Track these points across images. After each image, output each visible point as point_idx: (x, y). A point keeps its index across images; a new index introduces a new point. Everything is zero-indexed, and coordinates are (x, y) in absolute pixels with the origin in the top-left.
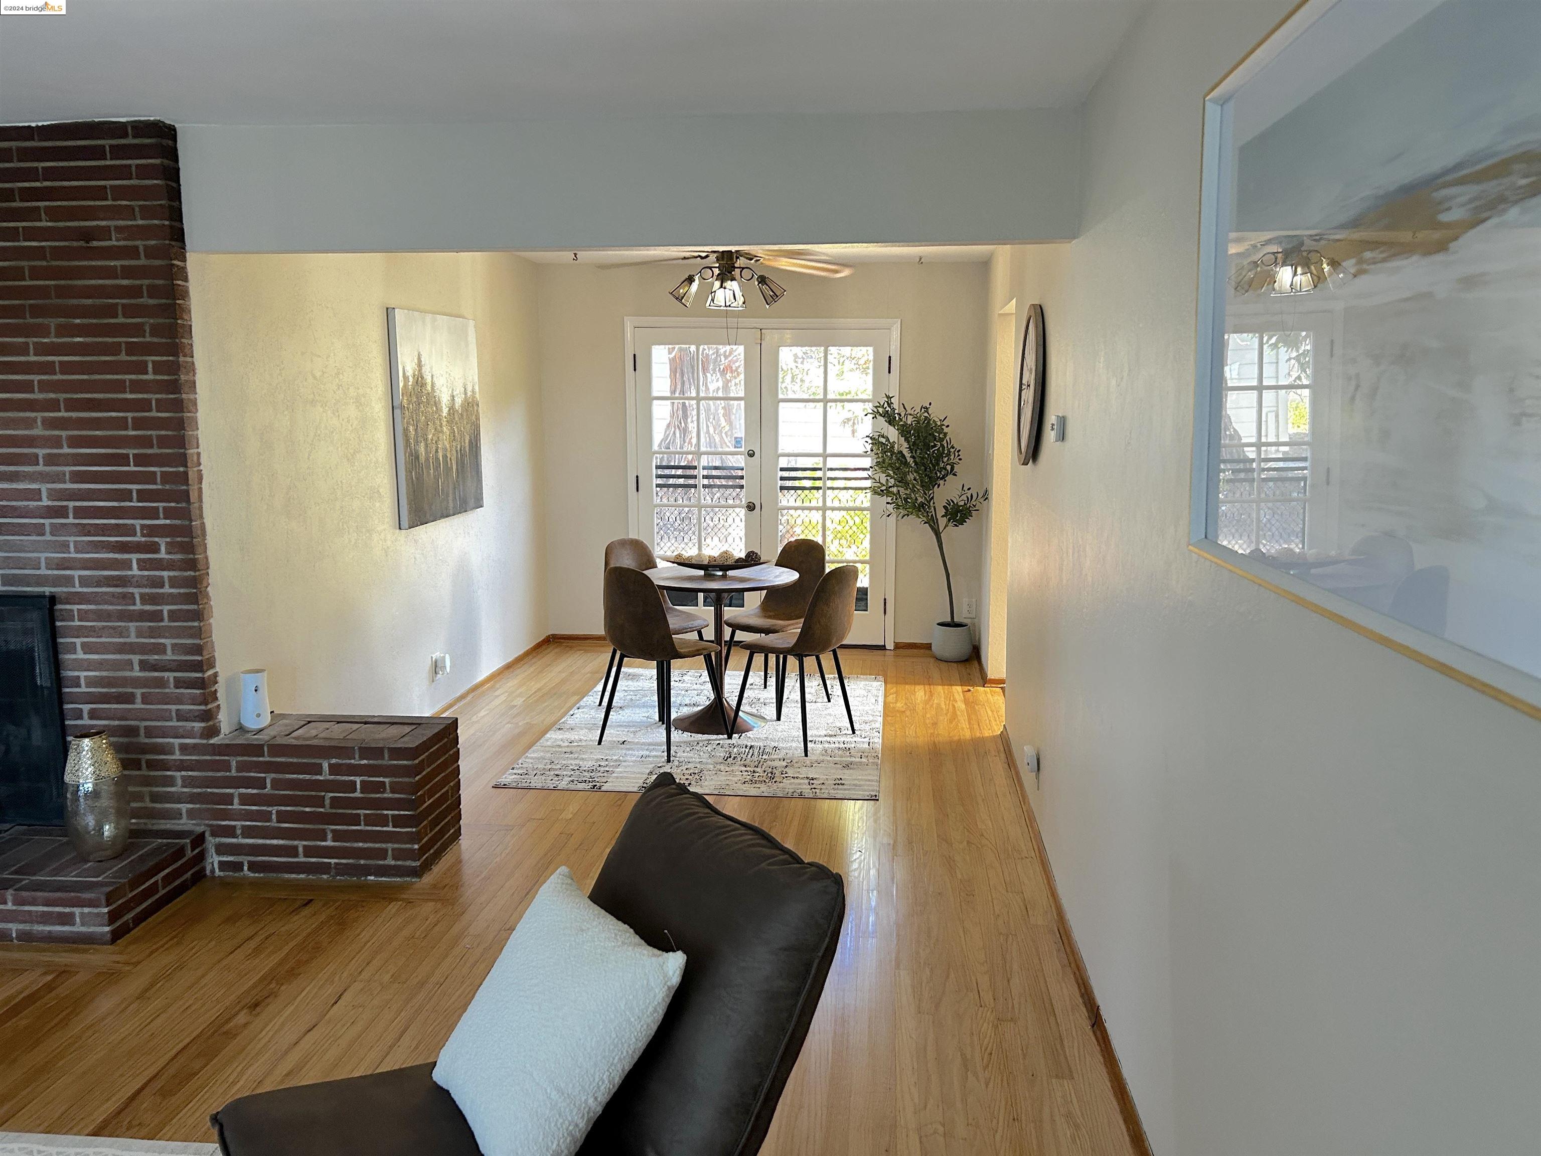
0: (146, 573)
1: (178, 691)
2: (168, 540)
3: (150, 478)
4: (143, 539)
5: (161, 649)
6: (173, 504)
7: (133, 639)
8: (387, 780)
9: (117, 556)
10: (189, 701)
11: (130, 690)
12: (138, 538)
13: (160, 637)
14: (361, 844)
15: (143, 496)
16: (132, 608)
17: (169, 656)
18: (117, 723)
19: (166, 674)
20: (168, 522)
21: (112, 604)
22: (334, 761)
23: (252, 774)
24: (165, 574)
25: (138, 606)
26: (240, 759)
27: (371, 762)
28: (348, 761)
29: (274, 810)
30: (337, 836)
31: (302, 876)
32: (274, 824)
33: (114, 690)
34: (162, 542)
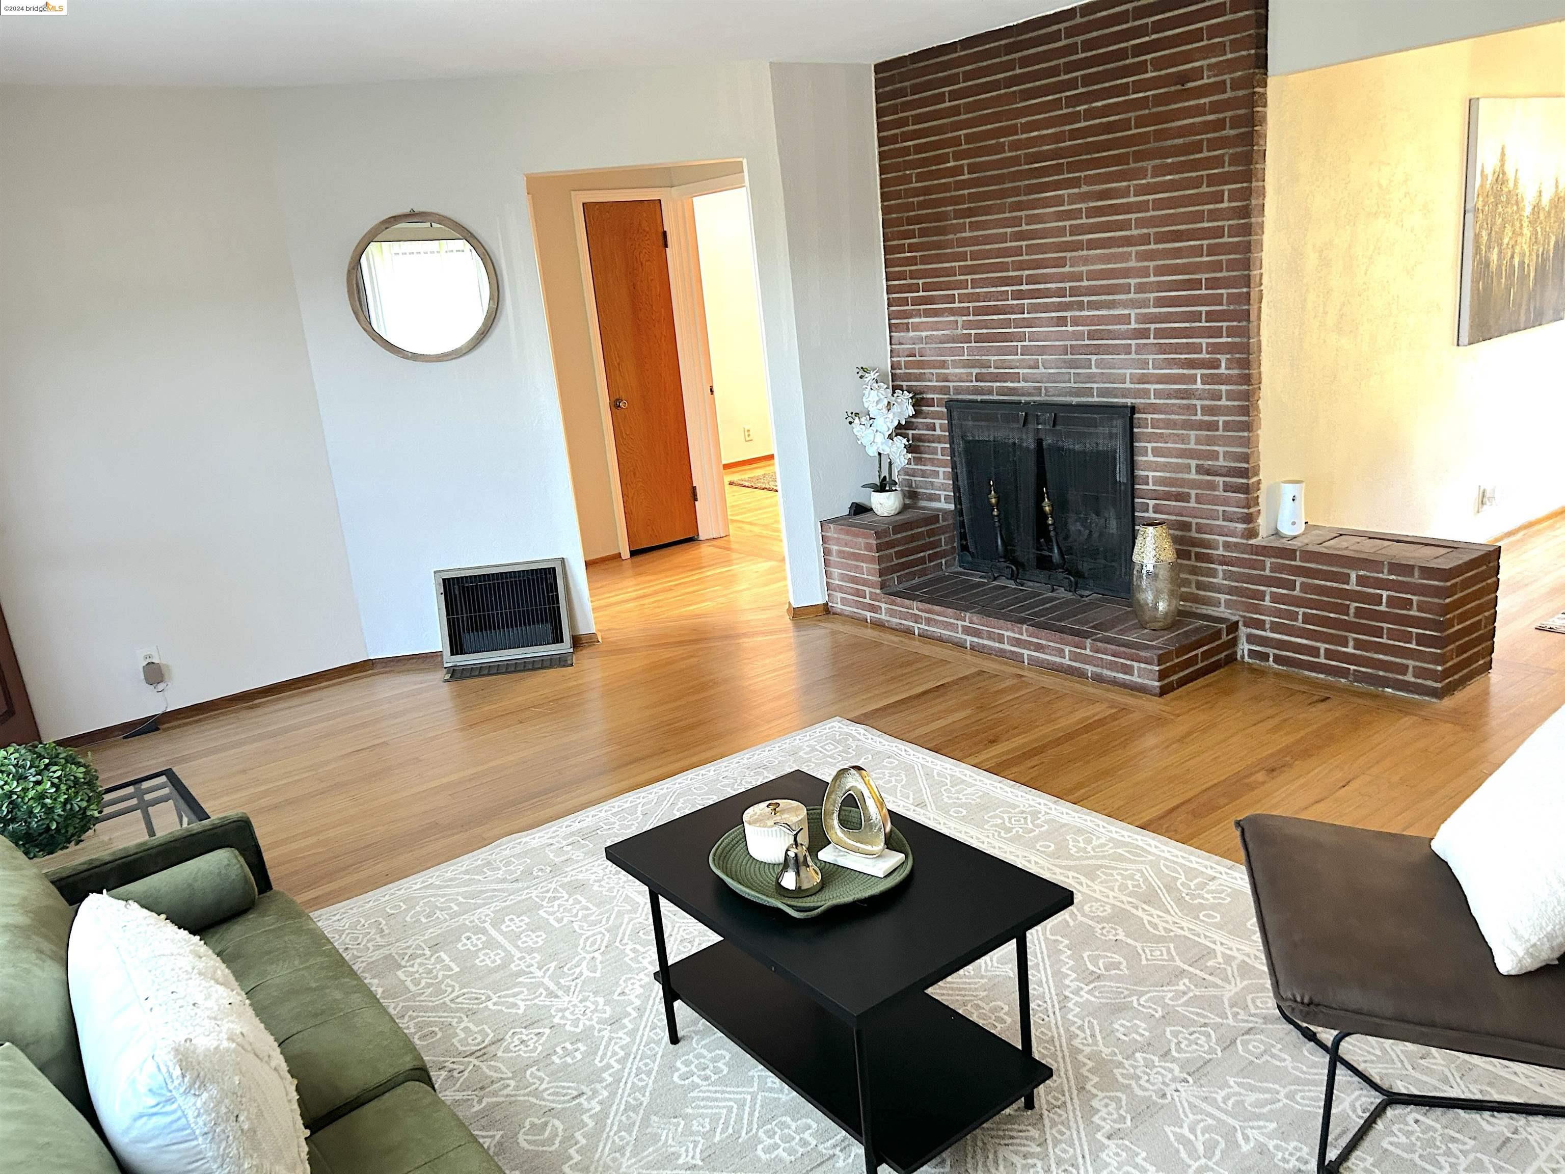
0: (1207, 387)
1: (1225, 494)
2: (1228, 356)
3: (1217, 300)
4: (1208, 356)
5: (1214, 456)
6: (1235, 324)
7: (1192, 446)
8: (1415, 598)
9: (1185, 371)
10: (1235, 504)
11: (1187, 490)
12: (1204, 355)
13: (1215, 444)
14: (1381, 657)
15: (1211, 317)
16: (1193, 418)
17: (1221, 462)
18: (1174, 518)
19: (1217, 479)
20: (1229, 340)
21: (1178, 414)
22: (1362, 573)
23: (1284, 576)
24: (1223, 388)
25: (1199, 417)
26: (1273, 560)
27: (1400, 578)
28: (1376, 575)
29: (1301, 611)
30: (1359, 645)
31: (1322, 676)
32: (1299, 623)
33: (1174, 489)
34: (1223, 358)
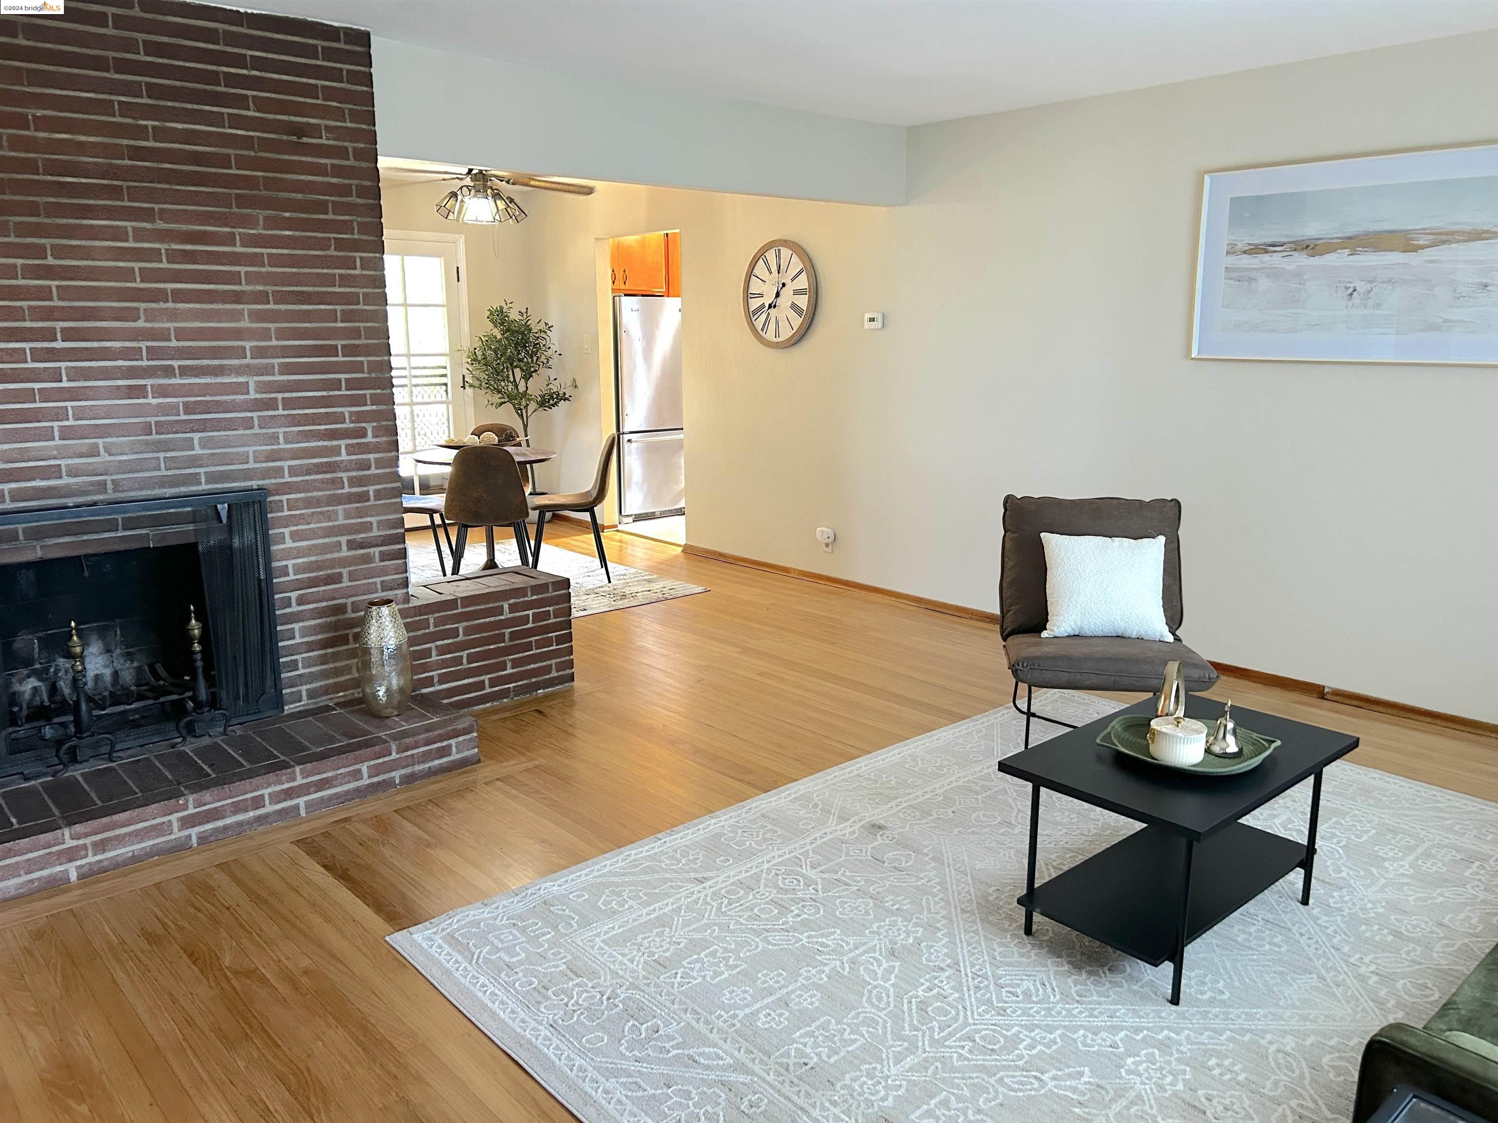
0: (354, 457)
1: (382, 564)
2: (375, 424)
3: (357, 367)
4: (352, 425)
5: (368, 527)
6: (378, 391)
7: (341, 521)
8: (551, 609)
9: (326, 443)
10: (393, 572)
11: (338, 570)
12: (348, 425)
13: (367, 516)
14: (532, 666)
15: (352, 384)
16: (340, 492)
17: (375, 532)
18: (324, 604)
19: (372, 550)
20: (374, 407)
21: (321, 490)
22: (512, 601)
23: (448, 627)
24: (372, 456)
25: (347, 490)
26: (436, 615)
27: (540, 596)
28: (522, 599)
29: (464, 654)
30: (516, 663)
31: (488, 705)
32: (465, 666)
33: (322, 573)
34: (369, 427)
